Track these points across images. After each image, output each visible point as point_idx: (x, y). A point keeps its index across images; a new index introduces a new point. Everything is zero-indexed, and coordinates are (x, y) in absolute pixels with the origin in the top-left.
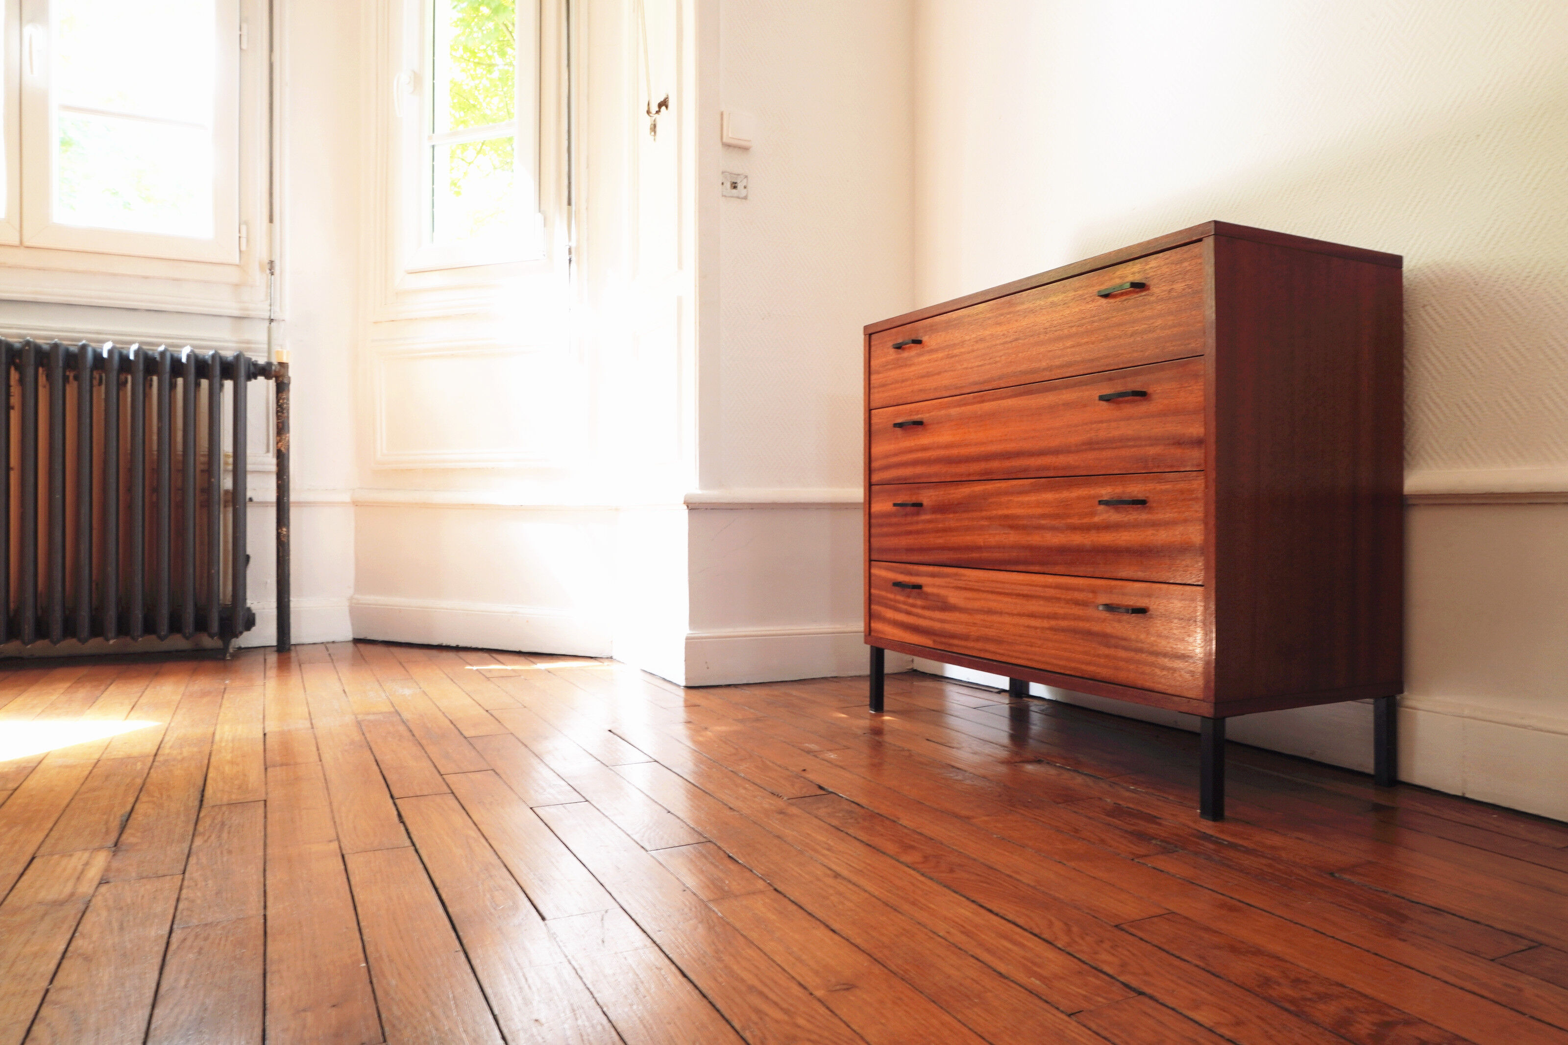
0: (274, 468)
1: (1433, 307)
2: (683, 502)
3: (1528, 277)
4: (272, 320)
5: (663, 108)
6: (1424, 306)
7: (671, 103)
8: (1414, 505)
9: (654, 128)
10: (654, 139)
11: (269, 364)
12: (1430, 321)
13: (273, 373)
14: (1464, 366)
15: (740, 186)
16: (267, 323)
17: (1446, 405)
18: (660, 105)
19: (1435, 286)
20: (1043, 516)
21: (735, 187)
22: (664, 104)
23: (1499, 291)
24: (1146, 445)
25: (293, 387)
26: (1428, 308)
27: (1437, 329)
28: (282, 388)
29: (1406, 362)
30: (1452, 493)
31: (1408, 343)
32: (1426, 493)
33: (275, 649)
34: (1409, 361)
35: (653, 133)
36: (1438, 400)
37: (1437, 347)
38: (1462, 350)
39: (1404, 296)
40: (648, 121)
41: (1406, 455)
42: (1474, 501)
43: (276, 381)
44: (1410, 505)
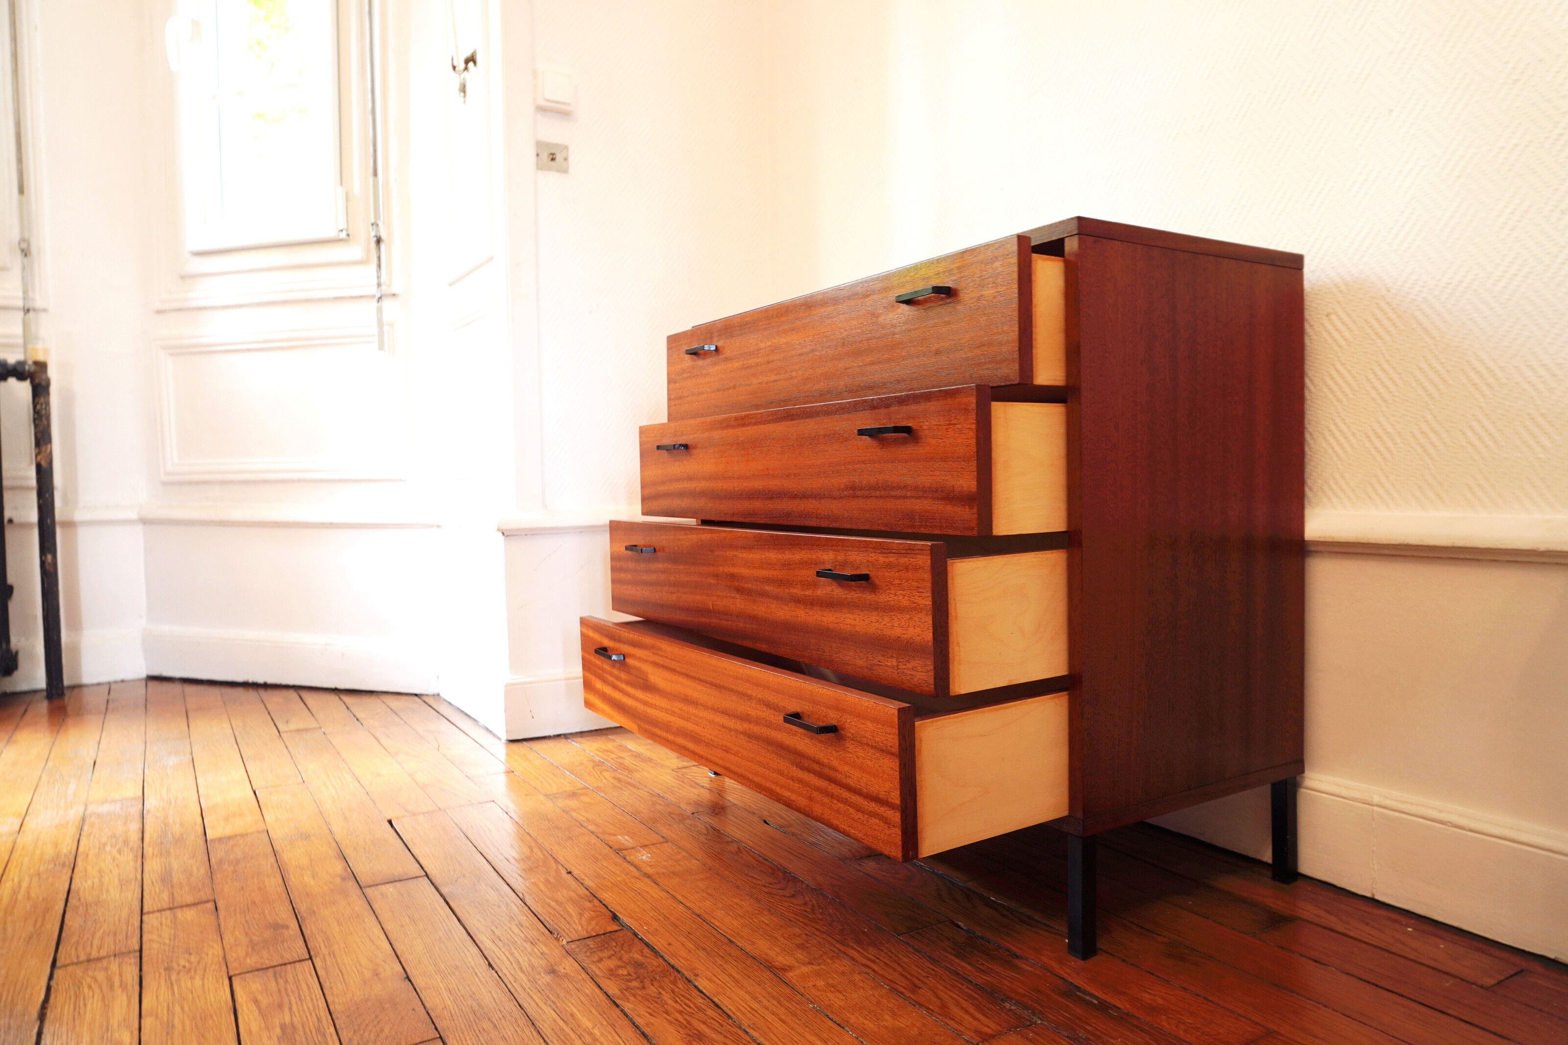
0: (33, 483)
1: (1338, 316)
2: (496, 529)
3: (1449, 284)
4: (28, 311)
5: (471, 64)
6: (1327, 315)
7: (479, 59)
8: (1316, 552)
9: (463, 89)
10: (464, 102)
11: (21, 364)
12: (1335, 334)
13: (27, 374)
14: (1375, 388)
15: (559, 157)
16: (21, 314)
17: (1354, 434)
18: (467, 61)
19: (1340, 291)
20: (767, 580)
21: (553, 159)
22: (471, 59)
23: (1414, 300)
24: (912, 497)
25: (53, 389)
26: (1333, 317)
27: (1343, 343)
28: (40, 390)
29: (1307, 381)
30: (1362, 541)
31: (1310, 358)
32: (1330, 540)
33: (45, 694)
34: (1311, 380)
35: (462, 94)
36: (1343, 427)
37: (1343, 364)
38: (1371, 369)
39: (1305, 301)
40: (455, 80)
41: (1307, 491)
42: (1386, 552)
43: (32, 383)
44: (1311, 552)
